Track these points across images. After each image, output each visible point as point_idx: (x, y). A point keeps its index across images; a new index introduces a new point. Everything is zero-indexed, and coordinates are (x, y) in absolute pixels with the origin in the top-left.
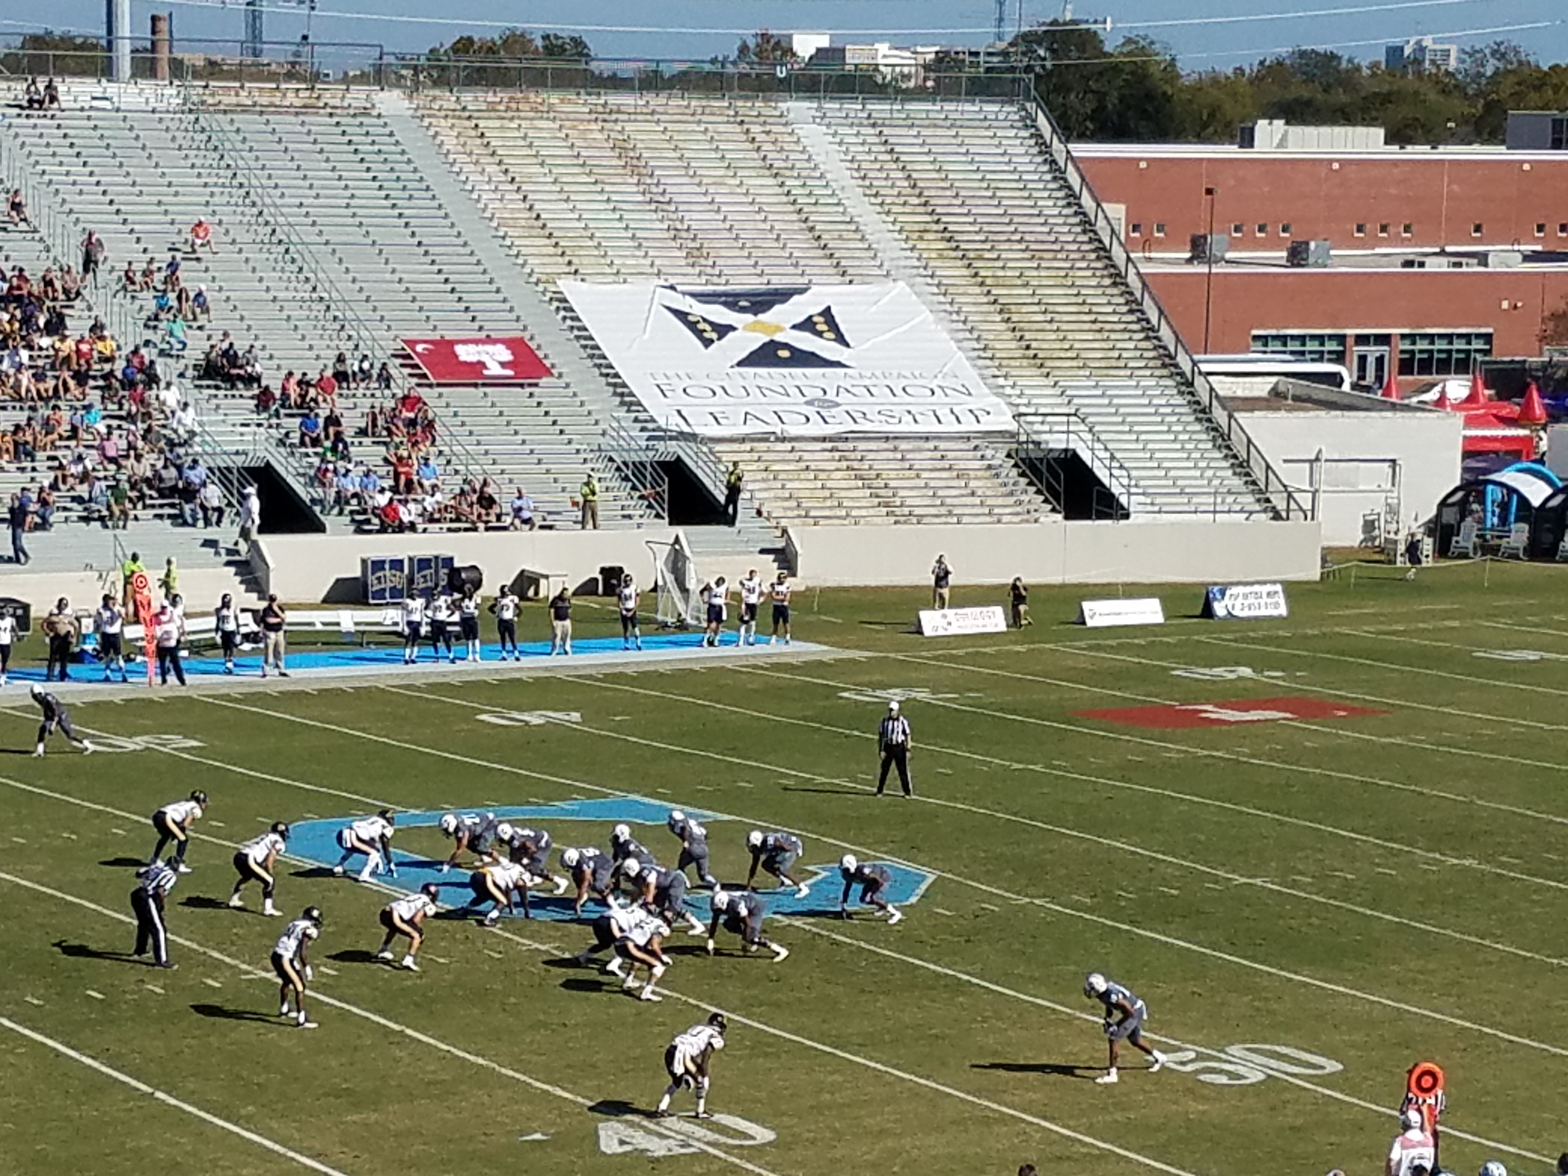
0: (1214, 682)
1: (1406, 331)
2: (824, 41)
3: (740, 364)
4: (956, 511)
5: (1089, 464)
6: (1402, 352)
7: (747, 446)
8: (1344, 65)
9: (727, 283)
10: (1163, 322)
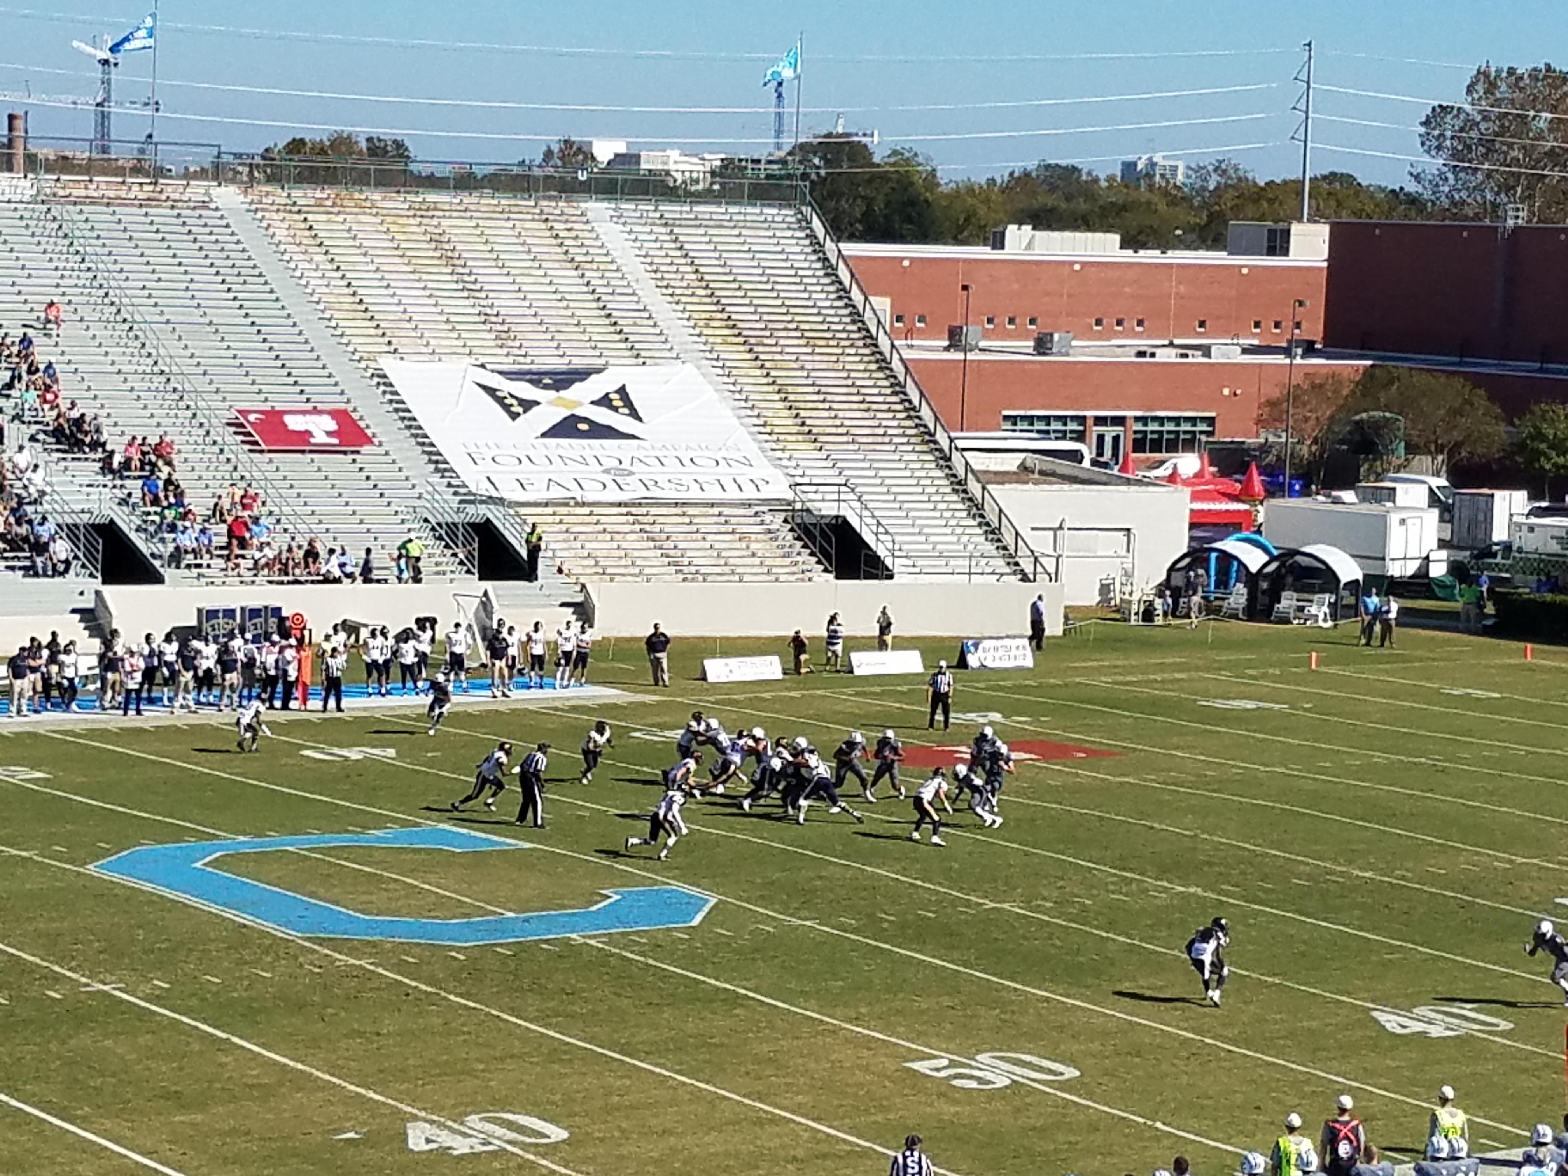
0: (967, 727)
1: (1139, 413)
2: (621, 148)
3: (544, 435)
4: (739, 570)
5: (858, 529)
6: (1135, 432)
7: (549, 510)
8: (1084, 178)
9: (532, 363)
10: (924, 403)
